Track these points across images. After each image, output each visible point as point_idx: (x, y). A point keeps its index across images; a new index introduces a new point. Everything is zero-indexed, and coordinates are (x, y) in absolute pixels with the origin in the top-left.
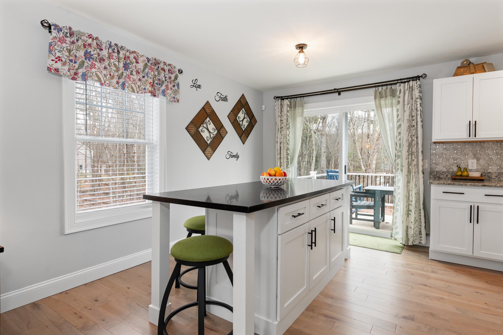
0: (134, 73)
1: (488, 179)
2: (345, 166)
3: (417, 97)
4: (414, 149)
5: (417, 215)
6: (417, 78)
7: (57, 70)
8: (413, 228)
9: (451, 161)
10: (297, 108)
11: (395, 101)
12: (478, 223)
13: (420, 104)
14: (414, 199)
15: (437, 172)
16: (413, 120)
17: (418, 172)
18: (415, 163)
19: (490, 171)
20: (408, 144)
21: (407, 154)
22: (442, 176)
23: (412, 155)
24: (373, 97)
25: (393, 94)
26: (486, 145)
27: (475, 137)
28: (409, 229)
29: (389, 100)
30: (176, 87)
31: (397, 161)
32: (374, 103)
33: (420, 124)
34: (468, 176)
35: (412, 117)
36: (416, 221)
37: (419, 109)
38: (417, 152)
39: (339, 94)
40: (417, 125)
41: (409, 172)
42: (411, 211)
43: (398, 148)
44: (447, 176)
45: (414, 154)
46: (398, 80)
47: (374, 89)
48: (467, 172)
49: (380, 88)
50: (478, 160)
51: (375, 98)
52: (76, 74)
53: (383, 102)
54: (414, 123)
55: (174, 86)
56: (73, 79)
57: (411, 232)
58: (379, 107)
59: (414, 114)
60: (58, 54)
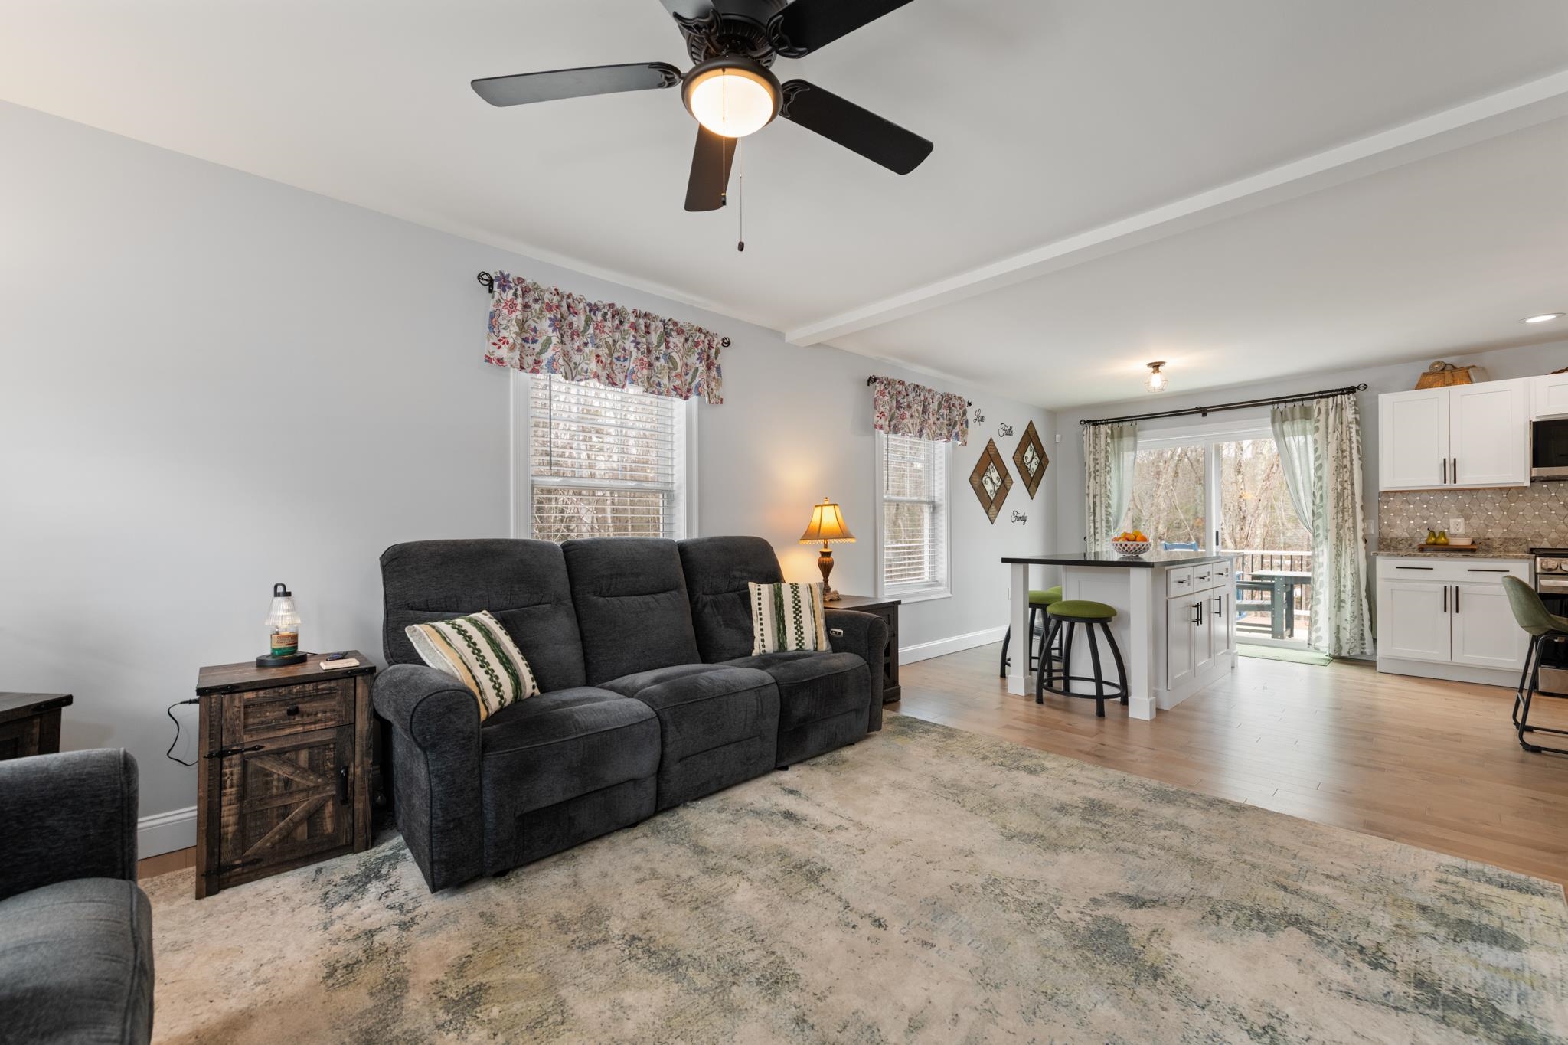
0: (930, 417)
1: (1486, 548)
2: (1217, 533)
3: (1350, 420)
4: (1348, 503)
5: (1355, 608)
6: (1352, 390)
7: (881, 427)
8: (1348, 628)
9: (1419, 521)
10: (1124, 439)
11: (1309, 426)
12: (1457, 612)
13: (1357, 431)
14: (1349, 582)
15: (1392, 539)
16: (1345, 457)
17: (1356, 539)
18: (1349, 524)
19: (1489, 535)
20: (1335, 495)
21: (1335, 510)
22: (1401, 546)
23: (1343, 513)
24: (1269, 420)
25: (1306, 414)
26: (1480, 495)
27: (1455, 482)
28: (1342, 630)
29: (1299, 425)
30: (964, 426)
31: (1316, 523)
32: (1271, 428)
33: (1356, 463)
34: (1447, 544)
35: (1343, 452)
36: (1353, 617)
37: (1354, 439)
38: (1354, 507)
39: (1204, 415)
40: (1352, 464)
41: (1339, 539)
42: (1344, 601)
43: (1318, 501)
44: (1410, 545)
45: (1348, 511)
46: (1315, 393)
47: (1271, 407)
48: (1445, 537)
49: (1282, 406)
50: (1467, 518)
51: (1273, 422)
52: (890, 427)
53: (1287, 427)
54: (1346, 462)
56: (888, 433)
57: (1346, 636)
58: (1280, 437)
59: (1346, 447)
60: (882, 409)
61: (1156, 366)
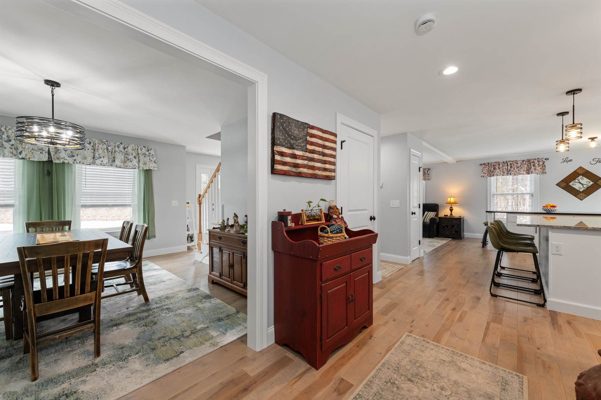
0: (515, 168)
7: (483, 176)
30: (544, 167)
52: (491, 175)
55: (543, 167)
56: (490, 177)
60: (484, 172)
61: (593, 139)
